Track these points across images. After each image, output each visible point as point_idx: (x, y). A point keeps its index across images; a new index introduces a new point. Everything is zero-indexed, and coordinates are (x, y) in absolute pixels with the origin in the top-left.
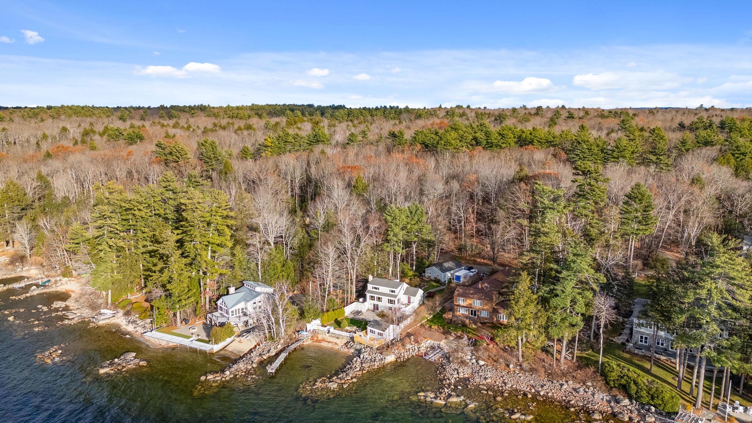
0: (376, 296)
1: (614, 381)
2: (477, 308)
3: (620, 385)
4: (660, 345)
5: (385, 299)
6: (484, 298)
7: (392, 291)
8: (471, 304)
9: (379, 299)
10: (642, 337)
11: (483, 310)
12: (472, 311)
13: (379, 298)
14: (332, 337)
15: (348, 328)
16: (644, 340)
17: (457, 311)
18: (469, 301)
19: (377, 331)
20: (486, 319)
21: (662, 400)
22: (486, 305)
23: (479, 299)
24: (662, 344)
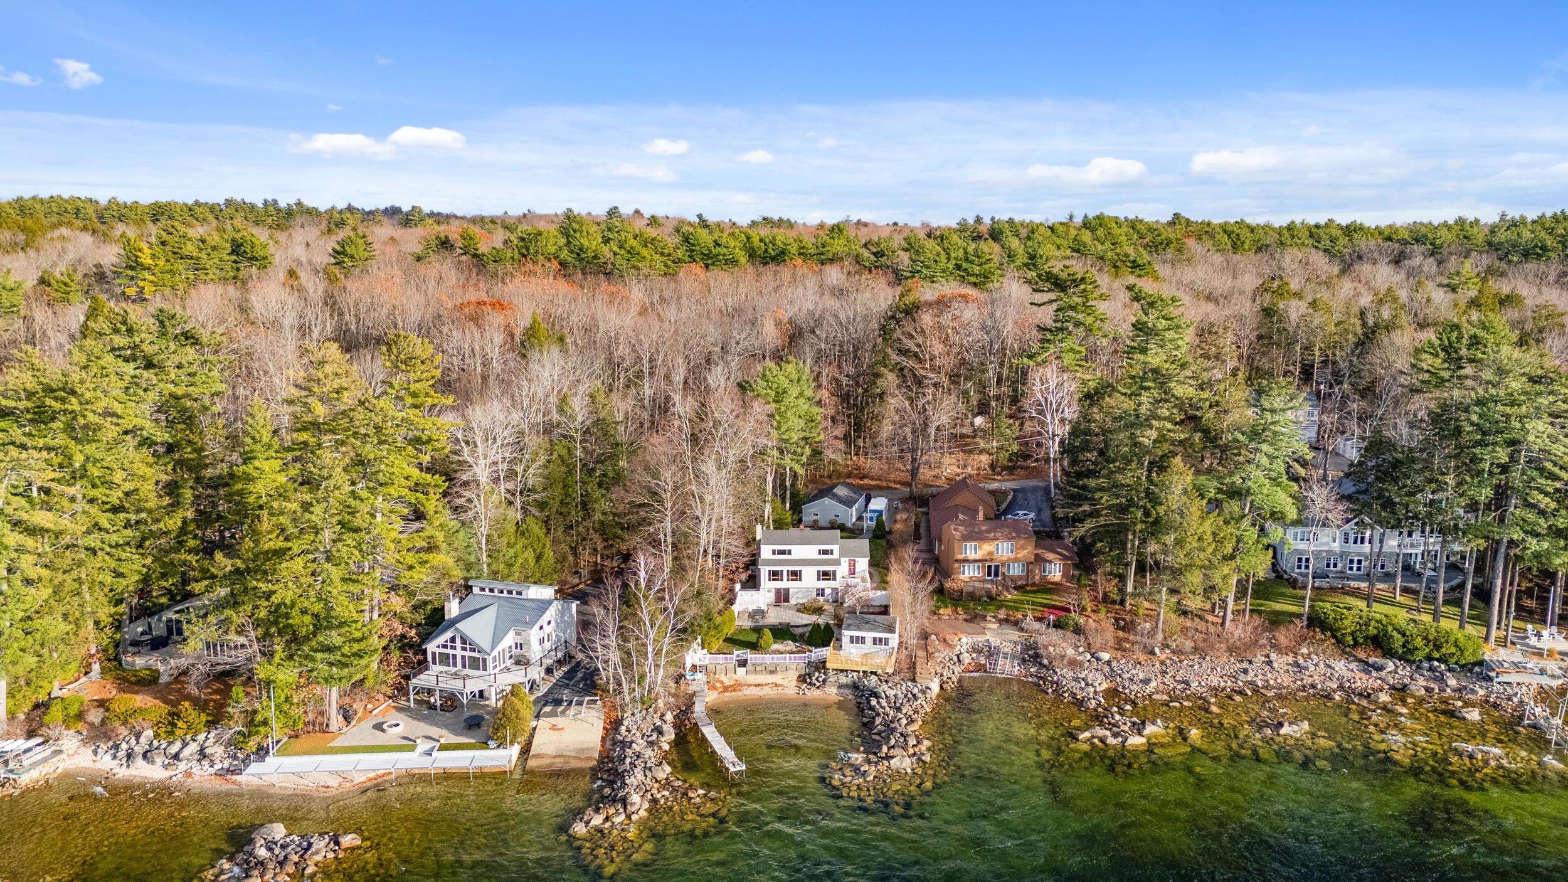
0: (785, 569)
1: (1352, 634)
2: (1004, 559)
3: (1366, 638)
4: (1331, 568)
5: (809, 575)
6: (1018, 536)
7: (825, 552)
8: (991, 553)
9: (795, 575)
10: (1300, 560)
11: (1016, 560)
12: (989, 567)
13: (794, 573)
14: (756, 672)
15: (775, 647)
16: (1303, 564)
17: (959, 573)
18: (987, 548)
19: (869, 635)
20: (1021, 578)
21: (1456, 646)
22: (1023, 548)
23: (1010, 539)
24: (1335, 565)
